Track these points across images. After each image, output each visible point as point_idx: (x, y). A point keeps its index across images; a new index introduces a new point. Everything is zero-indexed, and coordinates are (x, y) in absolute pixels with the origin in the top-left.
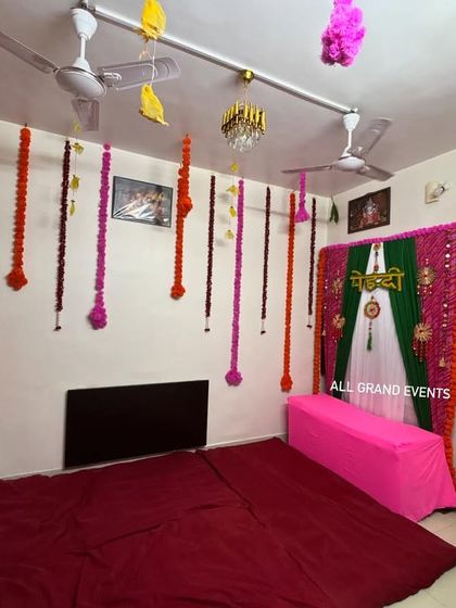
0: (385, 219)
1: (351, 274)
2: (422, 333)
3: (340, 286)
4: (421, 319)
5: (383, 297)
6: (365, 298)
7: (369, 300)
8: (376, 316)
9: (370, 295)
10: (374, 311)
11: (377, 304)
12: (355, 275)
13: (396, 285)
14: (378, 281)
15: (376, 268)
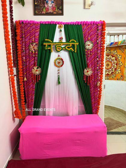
0: (60, 12)
1: (44, 41)
2: (88, 72)
3: (36, 48)
4: (87, 66)
5: (65, 55)
6: (54, 56)
7: (57, 57)
8: (62, 66)
9: (57, 54)
10: (60, 63)
11: (62, 59)
12: (48, 42)
13: (74, 49)
14: (63, 46)
15: (61, 39)
